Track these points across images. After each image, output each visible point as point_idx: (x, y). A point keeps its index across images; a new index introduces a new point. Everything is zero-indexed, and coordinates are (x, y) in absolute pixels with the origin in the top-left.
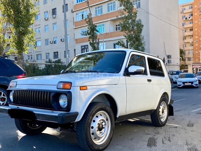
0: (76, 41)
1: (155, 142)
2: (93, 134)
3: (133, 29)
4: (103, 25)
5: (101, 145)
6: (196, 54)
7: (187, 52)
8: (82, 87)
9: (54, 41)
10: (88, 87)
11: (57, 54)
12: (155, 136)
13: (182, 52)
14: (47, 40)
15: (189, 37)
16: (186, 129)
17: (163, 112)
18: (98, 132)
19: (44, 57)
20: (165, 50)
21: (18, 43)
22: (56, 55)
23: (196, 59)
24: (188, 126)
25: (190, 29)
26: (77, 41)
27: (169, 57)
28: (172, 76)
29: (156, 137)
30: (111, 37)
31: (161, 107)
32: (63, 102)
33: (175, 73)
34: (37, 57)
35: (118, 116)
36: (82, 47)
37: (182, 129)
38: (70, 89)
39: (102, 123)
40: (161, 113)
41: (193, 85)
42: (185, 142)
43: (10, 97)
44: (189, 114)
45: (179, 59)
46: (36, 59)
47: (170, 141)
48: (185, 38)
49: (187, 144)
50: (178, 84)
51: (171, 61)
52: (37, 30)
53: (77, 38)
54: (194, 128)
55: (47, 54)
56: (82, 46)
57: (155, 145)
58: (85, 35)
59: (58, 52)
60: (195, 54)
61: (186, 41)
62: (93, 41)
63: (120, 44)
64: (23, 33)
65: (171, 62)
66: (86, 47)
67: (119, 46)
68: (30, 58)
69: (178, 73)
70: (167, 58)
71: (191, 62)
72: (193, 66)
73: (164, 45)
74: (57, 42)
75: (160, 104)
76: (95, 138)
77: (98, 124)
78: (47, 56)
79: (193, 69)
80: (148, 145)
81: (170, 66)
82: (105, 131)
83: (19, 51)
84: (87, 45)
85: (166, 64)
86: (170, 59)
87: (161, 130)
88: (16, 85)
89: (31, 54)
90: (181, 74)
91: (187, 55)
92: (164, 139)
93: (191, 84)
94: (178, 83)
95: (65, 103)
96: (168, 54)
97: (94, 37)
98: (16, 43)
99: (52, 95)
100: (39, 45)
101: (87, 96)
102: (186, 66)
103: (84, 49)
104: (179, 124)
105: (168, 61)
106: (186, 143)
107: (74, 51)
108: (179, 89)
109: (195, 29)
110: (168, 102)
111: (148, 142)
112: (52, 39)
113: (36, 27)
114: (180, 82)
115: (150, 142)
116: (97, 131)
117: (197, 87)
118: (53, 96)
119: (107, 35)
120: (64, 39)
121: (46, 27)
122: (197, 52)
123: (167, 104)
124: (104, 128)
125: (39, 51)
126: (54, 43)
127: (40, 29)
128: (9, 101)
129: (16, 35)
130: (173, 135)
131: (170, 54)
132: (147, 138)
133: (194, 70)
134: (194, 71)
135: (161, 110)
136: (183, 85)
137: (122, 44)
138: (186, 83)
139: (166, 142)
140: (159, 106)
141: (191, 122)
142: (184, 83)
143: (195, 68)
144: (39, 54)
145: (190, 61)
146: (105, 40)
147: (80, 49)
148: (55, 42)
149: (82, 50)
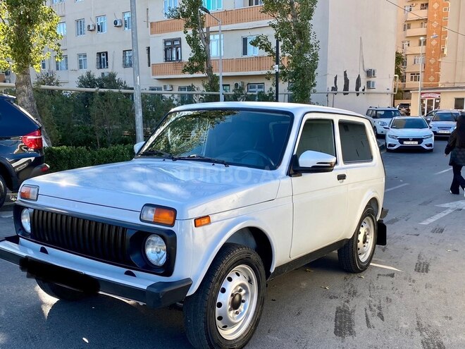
0: (151, 27)
1: (350, 321)
2: (220, 318)
3: (292, 7)
5: (237, 339)
6: (430, 63)
7: (410, 60)
8: (199, 221)
9: (99, 26)
10: (213, 218)
11: (105, 57)
12: (348, 301)
13: (400, 59)
15: (419, 24)
16: (414, 281)
17: (365, 241)
18: (231, 314)
19: (73, 63)
20: (362, 56)
21: (16, 45)
22: (104, 59)
23: (429, 76)
24: (418, 270)
25: (423, 5)
26: (154, 27)
27: (370, 73)
28: (375, 120)
29: (350, 307)
30: (237, 22)
31: (362, 230)
32: (155, 251)
33: (382, 113)
35: (272, 270)
36: (165, 44)
37: (405, 279)
38: (172, 225)
39: (240, 291)
40: (360, 244)
41: (423, 145)
42: (415, 320)
43: (23, 221)
44: (416, 233)
45: (392, 79)
46: (53, 68)
47: (383, 319)
48: (407, 25)
49: (420, 328)
50: (389, 143)
51: (373, 83)
53: (154, 21)
54: (430, 277)
55: (80, 55)
56: (166, 41)
57: (352, 333)
58: (175, 18)
59: (107, 53)
60: (427, 65)
61: (410, 32)
62: (195, 33)
63: (259, 44)
64: (29, 20)
65: (373, 86)
66: (176, 43)
67: (258, 48)
69: (388, 114)
70: (365, 77)
71: (419, 84)
72: (422, 94)
73: (361, 44)
74: (105, 28)
75: (360, 225)
76: (225, 327)
77: (232, 295)
78: (80, 61)
79: (422, 101)
80: (336, 333)
81: (372, 96)
82: (245, 309)
83: (20, 64)
84: (179, 40)
85: (363, 90)
86: (372, 80)
87: (359, 282)
88: (38, 194)
90: (397, 118)
91: (410, 67)
92: (369, 313)
93: (416, 143)
94: (389, 141)
95: (160, 255)
96: (368, 67)
97: (198, 23)
98: (11, 46)
99: (129, 234)
101: (210, 239)
102: (406, 91)
103: (171, 48)
104: (396, 265)
105: (368, 83)
106: (418, 324)
107: (146, 52)
108: (391, 155)
109: (433, 4)
110: (376, 217)
111: (336, 321)
112: (93, 18)
114: (393, 137)
115: (341, 323)
116: (230, 310)
117: (430, 151)
118: (132, 239)
119: (228, 16)
120: (121, 22)
122: (432, 61)
123: (373, 221)
124: (243, 301)
126: (99, 30)
128: (20, 230)
129: (11, 25)
130: (387, 298)
131: (373, 68)
132: (331, 307)
133: (424, 102)
134: (424, 105)
135: (361, 237)
136: (398, 145)
137: (264, 45)
138: (408, 140)
139: (375, 321)
140: (359, 230)
141: (422, 256)
142: (401, 140)
143: (427, 99)
145: (415, 80)
146: (224, 27)
147: (162, 47)
148: (100, 28)
149: (166, 50)
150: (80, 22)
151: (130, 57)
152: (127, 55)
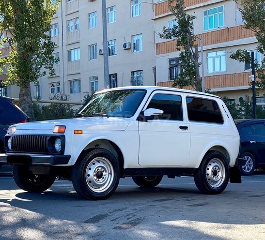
0: (157, 48)
4: (221, 9)
8: (76, 131)
11: (115, 78)
14: (93, 47)
17: (216, 174)
22: (114, 81)
26: (160, 48)
32: (58, 146)
34: (71, 85)
35: (125, 167)
36: (170, 63)
38: (64, 133)
43: (8, 144)
46: (67, 92)
52: (72, 24)
53: (160, 42)
55: (91, 78)
56: (170, 61)
59: (116, 74)
68: (56, 90)
74: (115, 51)
78: (92, 84)
89: (57, 80)
99: (48, 138)
100: (76, 59)
103: (176, 66)
107: (152, 71)
113: (69, 18)
119: (229, 33)
120: (130, 44)
121: (92, 17)
125: (75, 72)
127: (78, 22)
144: (75, 81)
146: (224, 44)
147: (167, 66)
148: (110, 52)
149: (171, 69)
150: (92, 47)
151: (137, 77)
152: (135, 75)
